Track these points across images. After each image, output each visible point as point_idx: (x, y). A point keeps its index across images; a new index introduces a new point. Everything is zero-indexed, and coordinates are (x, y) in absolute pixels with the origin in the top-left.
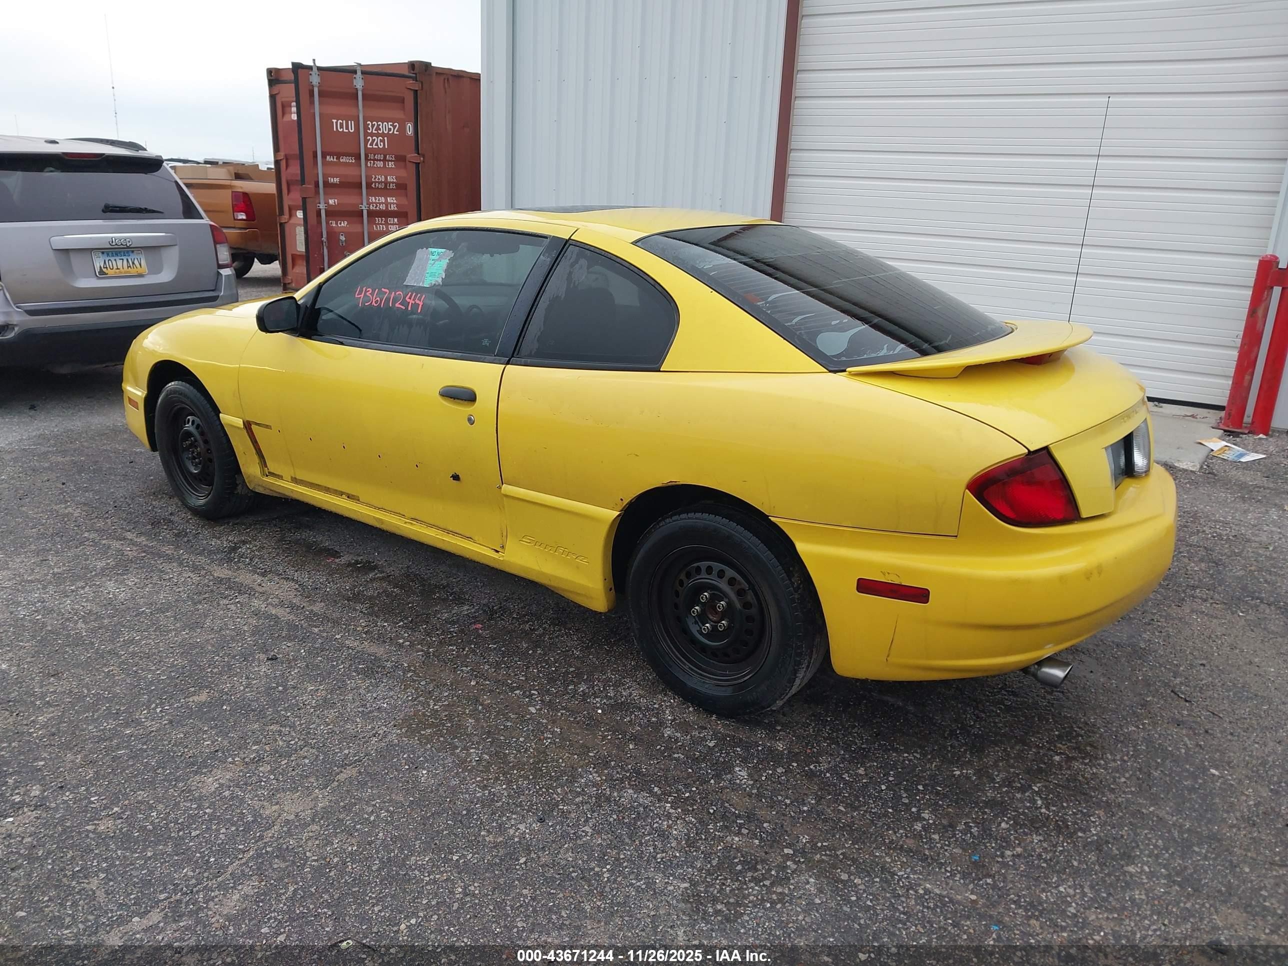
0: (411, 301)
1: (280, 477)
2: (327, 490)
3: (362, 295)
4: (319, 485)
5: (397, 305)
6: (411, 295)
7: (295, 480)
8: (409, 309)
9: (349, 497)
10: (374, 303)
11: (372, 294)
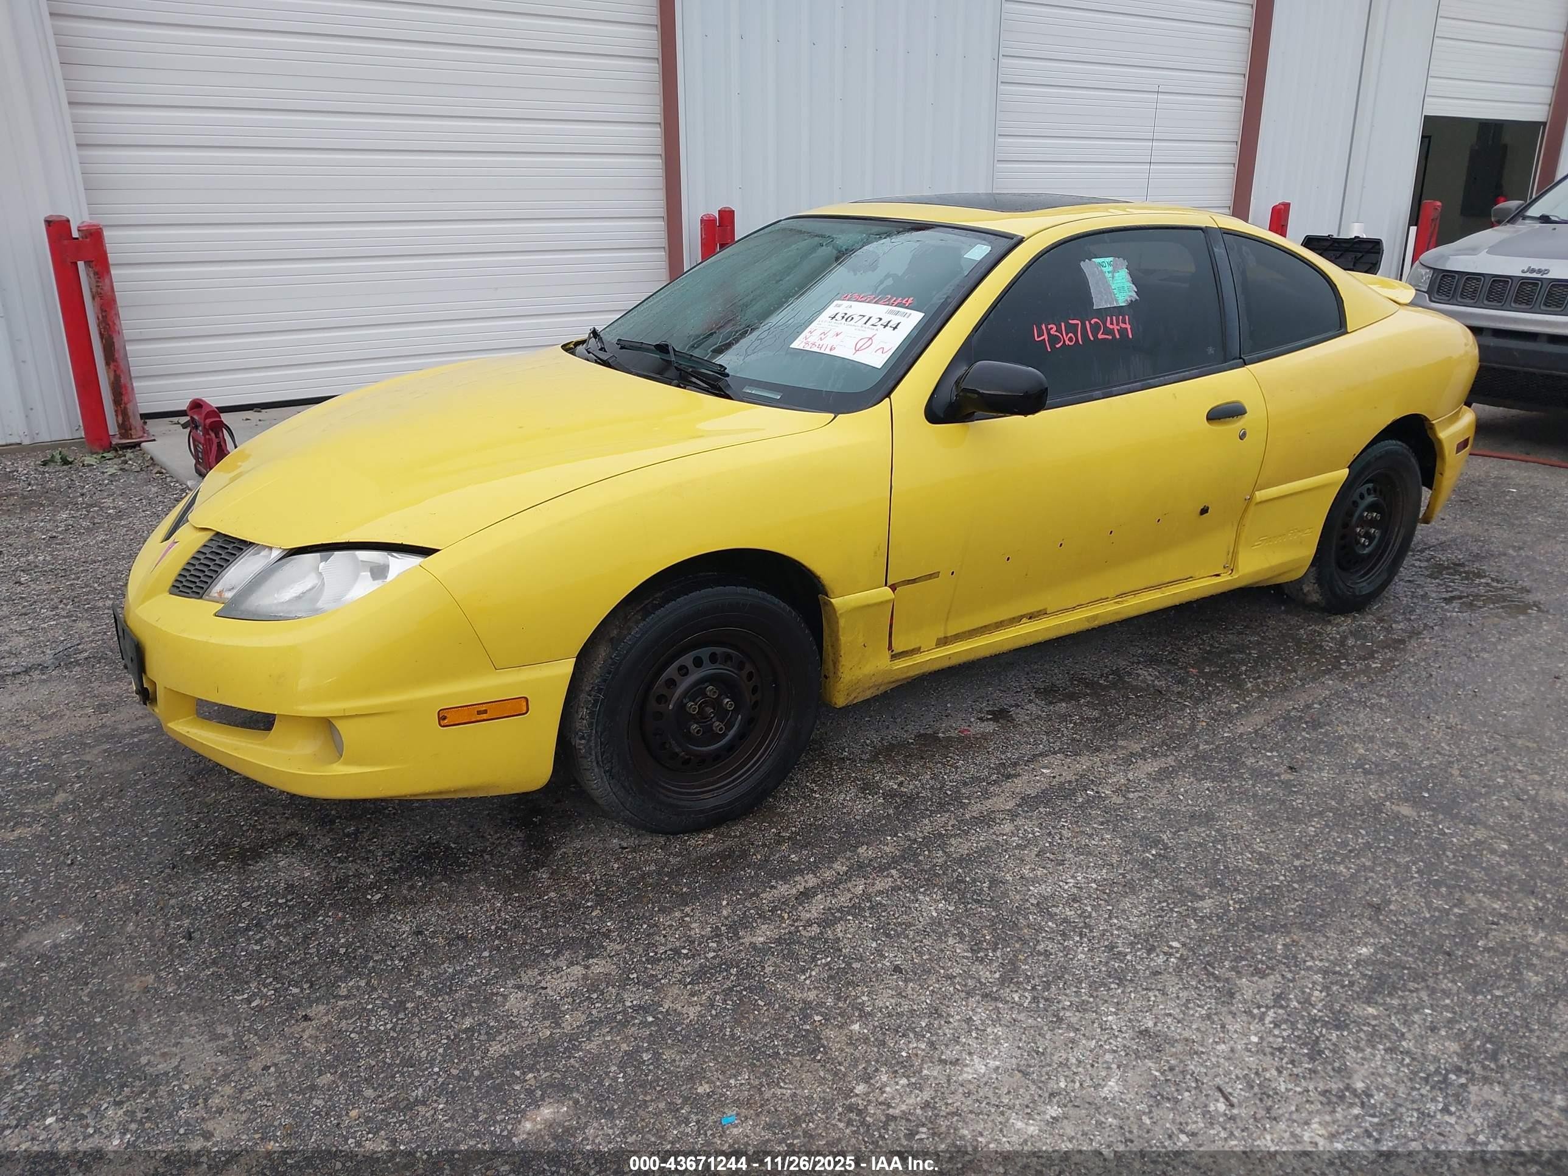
0: (1116, 328)
1: (917, 651)
2: (999, 625)
3: (1045, 336)
4: (985, 626)
5: (1100, 336)
6: (1112, 320)
7: (943, 642)
8: (1118, 337)
9: (1031, 617)
10: (1067, 342)
11: (1059, 330)
